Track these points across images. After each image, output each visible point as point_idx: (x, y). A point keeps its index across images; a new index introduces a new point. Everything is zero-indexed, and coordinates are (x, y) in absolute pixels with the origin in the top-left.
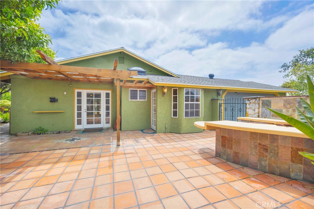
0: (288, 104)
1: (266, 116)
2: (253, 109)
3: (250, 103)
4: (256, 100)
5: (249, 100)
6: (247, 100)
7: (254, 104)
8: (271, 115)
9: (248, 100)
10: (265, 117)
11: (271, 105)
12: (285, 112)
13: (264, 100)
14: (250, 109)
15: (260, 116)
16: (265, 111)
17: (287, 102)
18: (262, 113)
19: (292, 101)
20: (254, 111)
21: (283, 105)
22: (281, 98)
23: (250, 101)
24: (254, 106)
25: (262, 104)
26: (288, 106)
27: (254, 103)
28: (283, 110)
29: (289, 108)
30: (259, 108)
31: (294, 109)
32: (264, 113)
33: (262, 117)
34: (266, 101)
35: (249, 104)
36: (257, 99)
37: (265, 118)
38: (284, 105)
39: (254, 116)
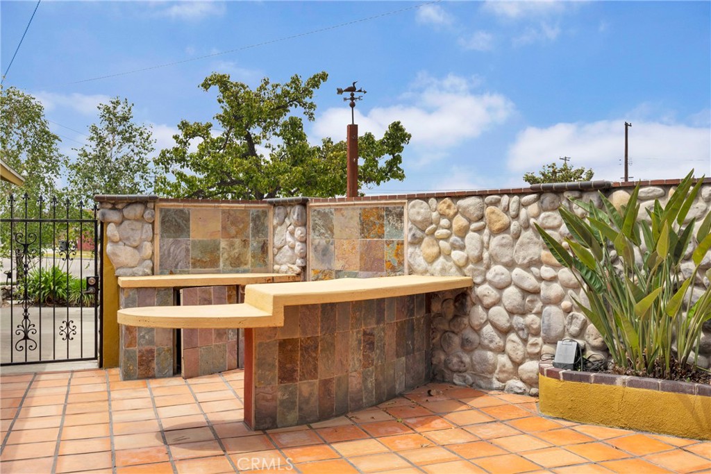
0: (233, 223)
1: (176, 267)
2: (135, 244)
3: (124, 219)
4: (146, 208)
5: (120, 206)
6: (110, 206)
7: (138, 225)
8: (191, 261)
9: (114, 208)
10: (173, 270)
11: (189, 228)
12: (226, 247)
13: (169, 210)
14: (121, 245)
15: (157, 269)
16: (172, 250)
17: (231, 218)
18: (161, 257)
19: (241, 216)
20: (136, 251)
21: (220, 228)
22: (216, 204)
23: (120, 210)
24: (139, 232)
25: (163, 222)
26: (233, 231)
27: (137, 220)
28: (220, 243)
29: (233, 237)
30: (152, 241)
31: (244, 239)
32: (169, 256)
33: (162, 273)
34: (176, 211)
35: (119, 224)
36: (149, 205)
37: (171, 273)
38: (224, 228)
39: (139, 270)
